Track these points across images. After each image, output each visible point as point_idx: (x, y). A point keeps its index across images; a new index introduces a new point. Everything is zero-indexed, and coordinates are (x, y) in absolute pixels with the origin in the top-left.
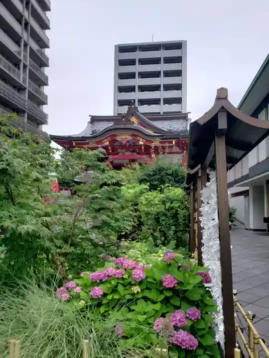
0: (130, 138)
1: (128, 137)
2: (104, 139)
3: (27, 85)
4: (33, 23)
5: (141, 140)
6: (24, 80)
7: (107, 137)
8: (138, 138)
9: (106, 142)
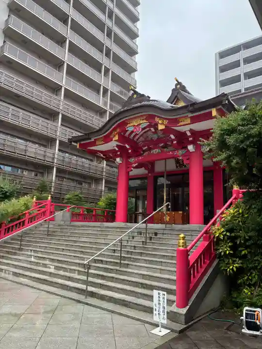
0: (144, 123)
1: (141, 122)
2: (111, 132)
3: (108, 108)
4: (116, 49)
5: (160, 122)
6: (105, 104)
7: (115, 129)
8: (157, 119)
9: (115, 136)
